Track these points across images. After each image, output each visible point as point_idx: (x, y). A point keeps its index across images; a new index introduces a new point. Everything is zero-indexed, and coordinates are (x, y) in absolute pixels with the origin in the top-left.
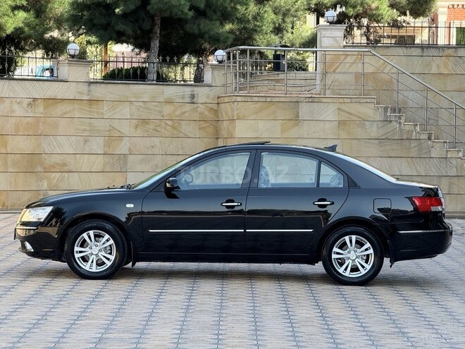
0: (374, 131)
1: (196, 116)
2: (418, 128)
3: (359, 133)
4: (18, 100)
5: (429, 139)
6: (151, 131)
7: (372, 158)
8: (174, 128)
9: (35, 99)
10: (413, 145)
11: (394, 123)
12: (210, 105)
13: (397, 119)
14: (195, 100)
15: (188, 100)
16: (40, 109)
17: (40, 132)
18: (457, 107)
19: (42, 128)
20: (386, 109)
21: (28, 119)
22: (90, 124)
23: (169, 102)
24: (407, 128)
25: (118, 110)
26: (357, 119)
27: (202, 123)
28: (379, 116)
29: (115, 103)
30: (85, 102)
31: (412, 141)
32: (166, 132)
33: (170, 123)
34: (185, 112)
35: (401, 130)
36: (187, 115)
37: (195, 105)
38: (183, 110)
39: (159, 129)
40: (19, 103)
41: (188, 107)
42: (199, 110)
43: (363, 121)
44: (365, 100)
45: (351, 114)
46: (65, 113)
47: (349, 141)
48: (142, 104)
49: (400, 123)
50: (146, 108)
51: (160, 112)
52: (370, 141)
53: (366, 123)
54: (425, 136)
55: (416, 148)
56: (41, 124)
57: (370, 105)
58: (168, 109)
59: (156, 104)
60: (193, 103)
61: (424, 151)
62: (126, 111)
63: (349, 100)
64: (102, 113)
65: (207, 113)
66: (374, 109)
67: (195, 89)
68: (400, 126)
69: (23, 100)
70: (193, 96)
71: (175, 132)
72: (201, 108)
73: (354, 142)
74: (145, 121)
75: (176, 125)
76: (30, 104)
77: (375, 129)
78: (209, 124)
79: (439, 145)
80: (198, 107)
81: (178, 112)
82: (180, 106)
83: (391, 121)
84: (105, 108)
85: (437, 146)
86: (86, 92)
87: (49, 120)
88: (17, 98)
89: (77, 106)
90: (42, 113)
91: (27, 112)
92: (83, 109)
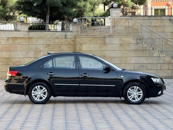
0: (133, 47)
1: (67, 43)
2: (149, 46)
3: (128, 48)
4: (3, 38)
5: (153, 50)
6: (51, 49)
7: (132, 57)
8: (59, 47)
9: (9, 38)
10: (147, 52)
11: (140, 44)
12: (72, 39)
13: (141, 43)
14: (66, 37)
15: (64, 37)
16: (11, 41)
17: (11, 50)
18: (163, 38)
19: (11, 48)
20: (137, 39)
21: (6, 45)
22: (29, 47)
23: (57, 38)
24: (145, 46)
25: (39, 41)
26: (126, 43)
27: (69, 45)
28: (134, 42)
29: (38, 39)
30: (27, 38)
31: (147, 51)
32: (56, 49)
33: (57, 46)
34: (63, 42)
35: (143, 47)
36: (64, 42)
37: (67, 39)
38: (62, 41)
39: (54, 48)
40: (3, 39)
41: (64, 40)
42: (68, 41)
43: (129, 44)
44: (129, 36)
45: (125, 41)
46: (20, 43)
47: (124, 51)
48: (47, 39)
49: (142, 44)
50: (49, 40)
51: (54, 42)
52: (131, 51)
53: (130, 44)
54: (151, 49)
55: (148, 53)
56: (11, 47)
57: (131, 38)
58: (57, 41)
59: (52, 39)
60: (66, 38)
61: (151, 54)
62: (41, 41)
63: (124, 36)
64: (33, 43)
65: (71, 42)
66: (133, 39)
67: (67, 33)
68: (142, 45)
69: (4, 38)
70: (66, 36)
71: (59, 49)
72: (69, 40)
73: (126, 51)
74: (48, 45)
75: (60, 46)
76: (7, 39)
77: (133, 46)
78: (71, 46)
79: (157, 52)
80: (68, 40)
81: (61, 42)
82: (61, 39)
83: (139, 44)
84: (34, 41)
85: (156, 52)
86: (27, 35)
87: (14, 45)
88: (2, 37)
89: (24, 40)
90: (11, 43)
91: (6, 42)
92: (26, 41)
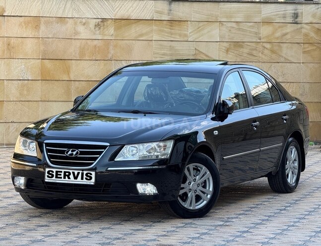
1: (299, 38)
4: (84, 21)
6: (245, 55)
8: (273, 51)
9: (104, 20)
12: (316, 26)
14: (299, 20)
15: (290, 20)
16: (111, 30)
17: (110, 56)
19: (112, 52)
21: (96, 42)
22: (171, 48)
23: (267, 22)
25: (206, 31)
27: (306, 46)
29: (201, 24)
30: (165, 22)
32: (263, 57)
33: (268, 46)
34: (286, 34)
36: (288, 36)
37: (299, 26)
38: (284, 32)
39: (254, 53)
40: (84, 24)
41: (290, 28)
42: (304, 31)
46: (141, 35)
48: (234, 25)
50: (239, 29)
51: (256, 33)
56: (111, 48)
58: (265, 31)
59: (251, 24)
60: (296, 23)
62: (215, 33)
64: (186, 35)
65: (312, 34)
67: (299, 7)
69: (89, 20)
70: (296, 16)
71: (274, 56)
72: (306, 29)
74: (238, 44)
75: (276, 48)
76: (98, 25)
78: (315, 48)
80: (302, 28)
81: (278, 34)
82: (280, 27)
84: (189, 30)
86: (166, 12)
87: (120, 42)
88: (82, 18)
89: (155, 28)
90: (112, 35)
91: (95, 34)
92: (163, 31)
